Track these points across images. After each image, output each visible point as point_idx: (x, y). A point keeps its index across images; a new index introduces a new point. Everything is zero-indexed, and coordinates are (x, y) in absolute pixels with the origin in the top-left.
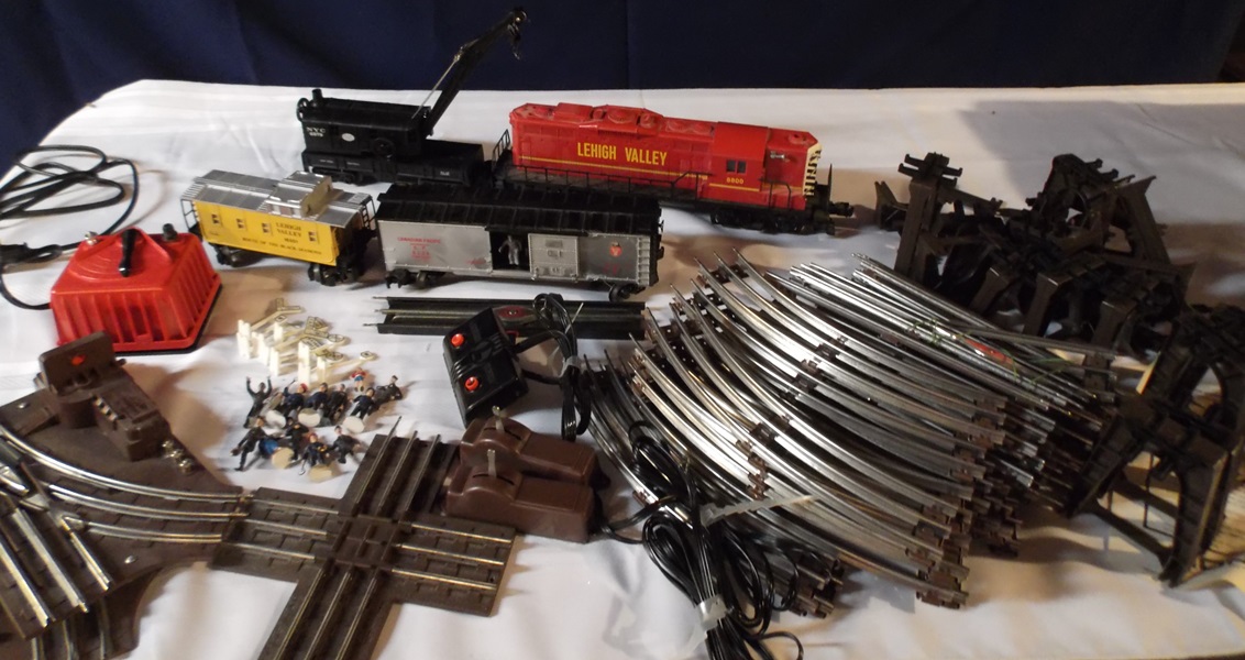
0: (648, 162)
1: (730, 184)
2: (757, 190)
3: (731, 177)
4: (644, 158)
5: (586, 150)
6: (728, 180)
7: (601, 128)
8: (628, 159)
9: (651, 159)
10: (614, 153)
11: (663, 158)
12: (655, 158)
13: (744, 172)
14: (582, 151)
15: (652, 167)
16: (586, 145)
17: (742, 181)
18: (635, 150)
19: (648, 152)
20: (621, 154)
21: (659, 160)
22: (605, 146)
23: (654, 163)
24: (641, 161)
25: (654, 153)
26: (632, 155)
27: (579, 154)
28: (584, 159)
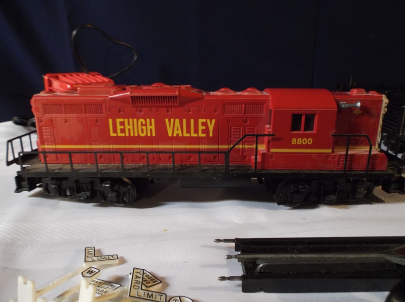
0: (193, 135)
1: (297, 146)
2: (330, 151)
3: (297, 136)
4: (189, 131)
5: (119, 127)
6: (294, 141)
7: (135, 94)
8: (170, 135)
9: (196, 131)
10: (153, 127)
11: (211, 128)
12: (201, 128)
13: (312, 129)
14: (115, 131)
15: (198, 141)
16: (118, 120)
17: (310, 141)
18: (177, 121)
19: (192, 121)
20: (161, 128)
21: (206, 131)
22: (141, 120)
23: (201, 135)
24: (186, 135)
25: (201, 121)
26: (174, 127)
27: (112, 134)
28: (118, 140)
